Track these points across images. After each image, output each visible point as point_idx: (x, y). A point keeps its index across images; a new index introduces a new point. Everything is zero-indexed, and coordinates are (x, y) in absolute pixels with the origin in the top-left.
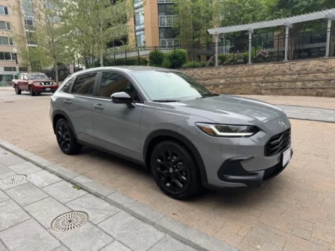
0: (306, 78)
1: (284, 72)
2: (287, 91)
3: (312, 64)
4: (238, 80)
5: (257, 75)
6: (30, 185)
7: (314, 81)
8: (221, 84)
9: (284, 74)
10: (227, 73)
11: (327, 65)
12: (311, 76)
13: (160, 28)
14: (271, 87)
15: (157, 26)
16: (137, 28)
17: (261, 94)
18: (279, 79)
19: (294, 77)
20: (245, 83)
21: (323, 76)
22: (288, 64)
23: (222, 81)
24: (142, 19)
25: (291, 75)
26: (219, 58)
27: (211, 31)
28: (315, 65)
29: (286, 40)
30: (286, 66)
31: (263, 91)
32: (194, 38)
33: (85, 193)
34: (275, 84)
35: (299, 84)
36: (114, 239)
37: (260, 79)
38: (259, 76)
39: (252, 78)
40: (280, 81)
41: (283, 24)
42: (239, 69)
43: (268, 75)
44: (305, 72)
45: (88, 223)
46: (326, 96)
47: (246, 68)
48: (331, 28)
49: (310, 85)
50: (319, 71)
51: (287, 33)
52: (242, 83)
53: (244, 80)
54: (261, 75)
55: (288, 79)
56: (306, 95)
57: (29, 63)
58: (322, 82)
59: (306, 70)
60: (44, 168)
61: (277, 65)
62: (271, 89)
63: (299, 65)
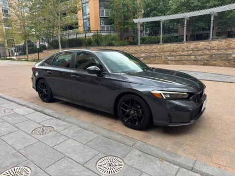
0: (197, 53)
1: (184, 49)
2: (185, 62)
3: (201, 44)
4: (153, 54)
6: (16, 114)
7: (202, 55)
8: (141, 57)
9: (183, 50)
10: (146, 50)
11: (210, 45)
12: (200, 52)
13: (100, 18)
14: (175, 59)
15: (98, 16)
16: (85, 17)
17: (168, 64)
18: (180, 54)
19: (190, 53)
20: (158, 56)
21: (208, 52)
22: (186, 44)
23: (143, 55)
24: (88, 10)
25: (187, 51)
26: (141, 39)
27: (135, 21)
28: (203, 45)
29: (185, 28)
30: (185, 45)
31: (169, 62)
32: (124, 26)
33: (51, 117)
34: (177, 57)
35: (193, 57)
36: (69, 138)
37: (168, 54)
38: (167, 52)
39: (162, 53)
40: (180, 55)
41: (183, 17)
42: (154, 46)
43: (173, 51)
44: (197, 49)
45: (54, 132)
46: (210, 65)
47: (159, 47)
48: (213, 21)
49: (199, 58)
50: (205, 49)
51: (185, 23)
52: (155, 56)
53: (157, 54)
54: (169, 51)
55: (186, 54)
56: (197, 65)
57: (6, 41)
58: (208, 56)
59: (197, 48)
60: (24, 106)
61: (179, 45)
62: (175, 61)
63: (193, 45)
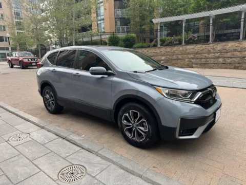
0: (226, 55)
1: (210, 51)
2: (212, 65)
3: (230, 45)
4: (175, 57)
5: (189, 54)
7: (231, 58)
8: (162, 60)
10: (167, 52)
11: (241, 46)
12: (229, 55)
13: (115, 18)
14: (200, 62)
15: (113, 17)
16: (99, 18)
17: (192, 67)
18: (205, 56)
19: (217, 55)
20: (180, 59)
21: (238, 54)
22: (212, 45)
23: (163, 58)
24: (102, 11)
25: (214, 53)
26: (161, 40)
27: (154, 21)
28: (232, 46)
29: (211, 27)
30: (211, 46)
31: (194, 65)
34: (203, 60)
35: (221, 60)
37: (192, 56)
39: (186, 56)
40: (206, 58)
41: (208, 15)
42: (175, 49)
43: (197, 53)
44: (225, 51)
46: (241, 69)
47: (181, 48)
48: (244, 18)
49: (229, 61)
50: (235, 50)
51: (211, 22)
52: (178, 59)
53: (180, 57)
54: (192, 53)
55: (213, 57)
56: (226, 68)
57: (18, 45)
58: (238, 59)
59: (225, 49)
61: (204, 46)
62: (200, 64)
63: (220, 46)
